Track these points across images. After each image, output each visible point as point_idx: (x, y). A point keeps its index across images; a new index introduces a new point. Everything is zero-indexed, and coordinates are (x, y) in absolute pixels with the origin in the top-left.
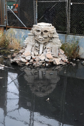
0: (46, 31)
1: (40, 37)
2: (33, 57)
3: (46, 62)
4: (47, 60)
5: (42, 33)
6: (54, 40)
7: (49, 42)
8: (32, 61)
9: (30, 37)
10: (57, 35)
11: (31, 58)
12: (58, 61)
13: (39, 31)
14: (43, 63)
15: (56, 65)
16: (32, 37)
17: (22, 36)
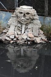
0: (28, 13)
1: (23, 18)
2: (17, 36)
3: (28, 41)
4: (28, 39)
5: (24, 14)
6: (35, 22)
7: (30, 23)
8: (15, 39)
9: (13, 18)
10: (37, 17)
11: (15, 37)
12: (38, 40)
13: (22, 13)
14: (25, 41)
15: (37, 43)
16: (15, 18)
17: (3, 18)
